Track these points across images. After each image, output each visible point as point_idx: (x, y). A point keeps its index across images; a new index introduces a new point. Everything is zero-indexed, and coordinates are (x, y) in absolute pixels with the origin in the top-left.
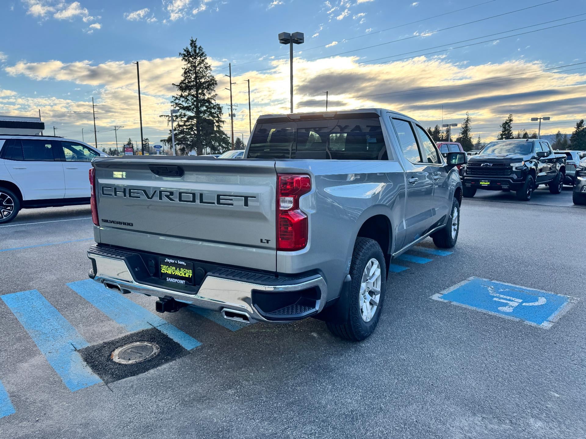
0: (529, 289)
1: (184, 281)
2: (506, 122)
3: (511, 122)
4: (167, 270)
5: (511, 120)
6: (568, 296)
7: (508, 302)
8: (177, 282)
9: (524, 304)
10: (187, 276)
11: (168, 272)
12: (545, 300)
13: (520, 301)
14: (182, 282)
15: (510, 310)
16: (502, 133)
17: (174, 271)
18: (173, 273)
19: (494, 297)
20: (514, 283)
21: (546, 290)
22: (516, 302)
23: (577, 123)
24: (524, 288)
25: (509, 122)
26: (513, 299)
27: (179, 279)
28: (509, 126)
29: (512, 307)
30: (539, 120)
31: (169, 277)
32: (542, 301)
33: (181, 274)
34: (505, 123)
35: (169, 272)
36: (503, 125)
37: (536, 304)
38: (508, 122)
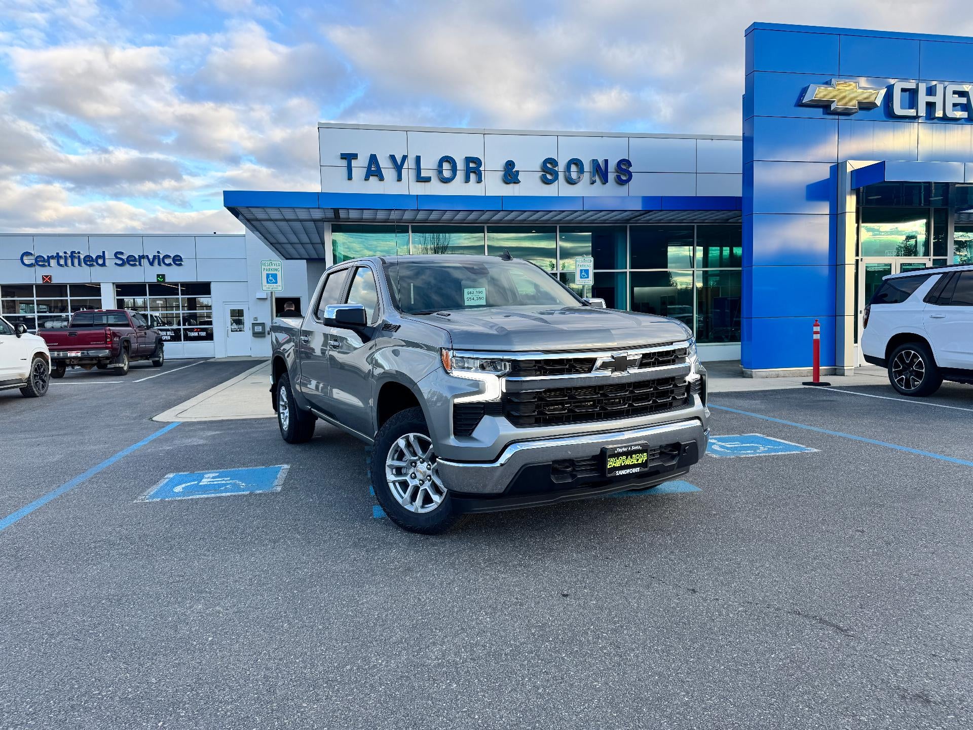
0: (198, 496)
6: (147, 501)
7: (212, 480)
9: (196, 482)
12: (174, 491)
13: (201, 484)
15: (206, 476)
19: (230, 480)
20: (219, 498)
21: (176, 500)
22: (205, 482)
24: (205, 496)
26: (209, 483)
29: (206, 478)
32: (178, 489)
37: (184, 486)
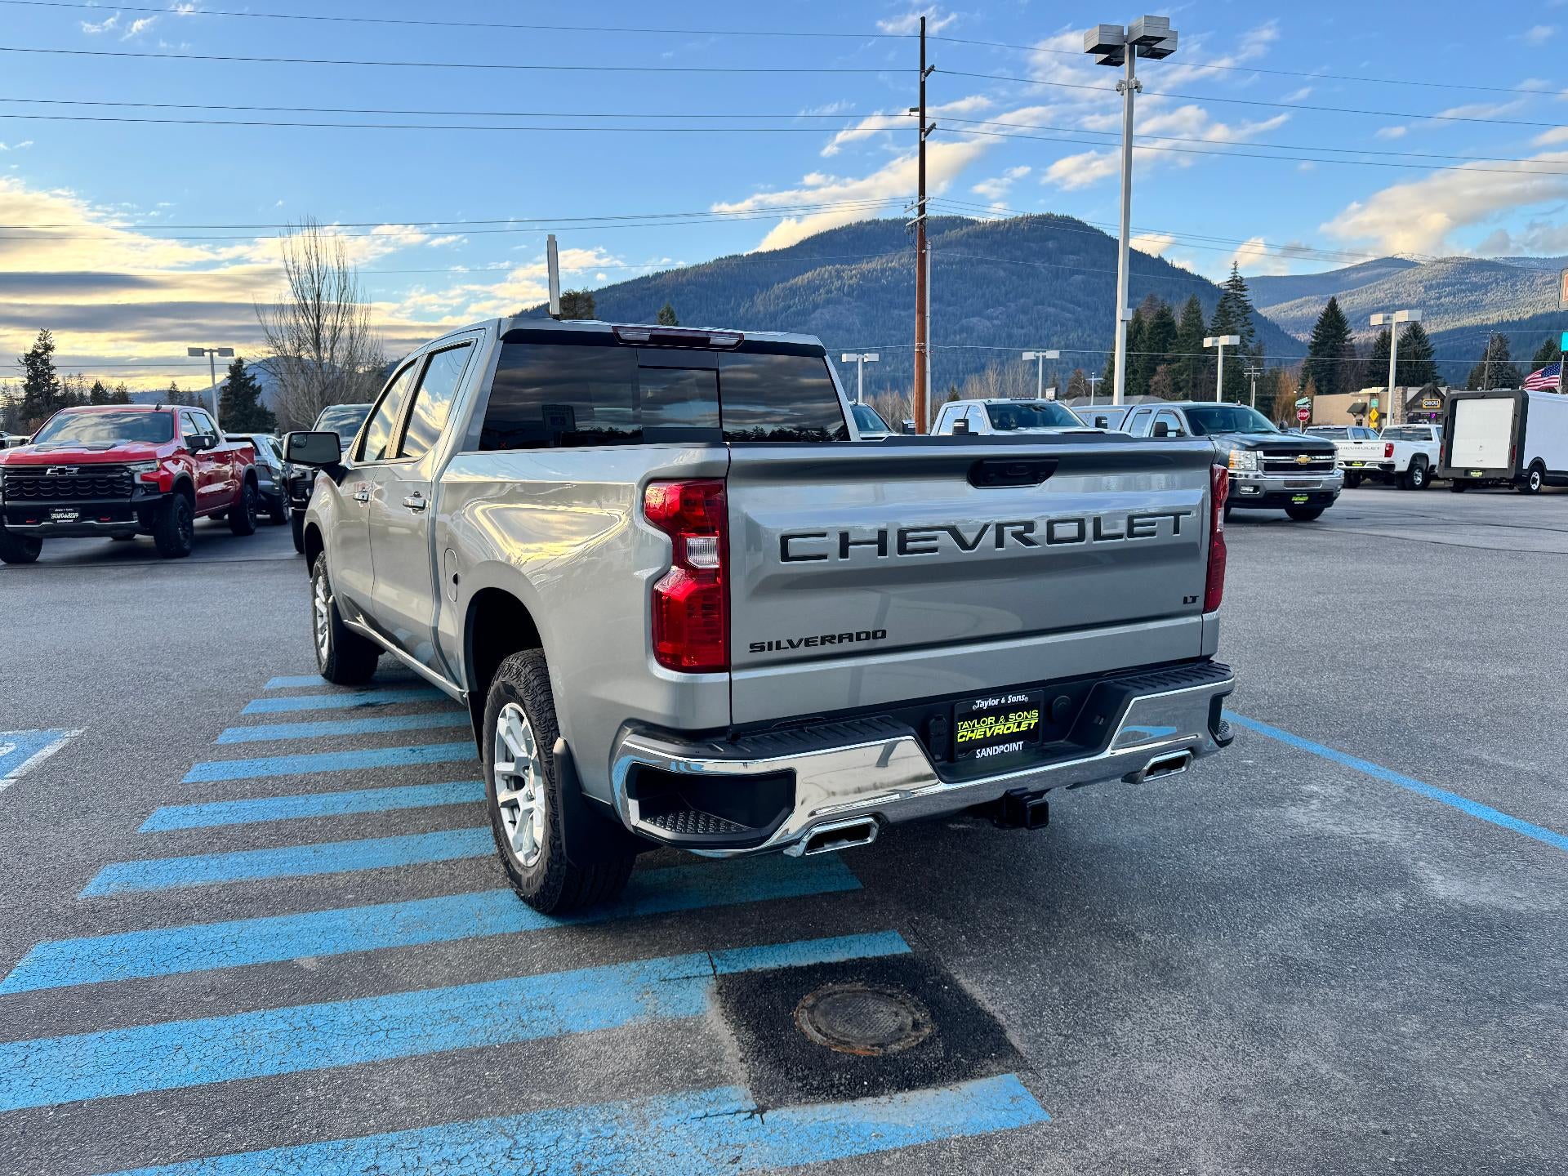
1: (1021, 743)
2: (34, 352)
3: (50, 353)
4: (972, 732)
5: (48, 348)
8: (1003, 752)
10: (1023, 728)
11: (973, 735)
14: (1016, 746)
16: (27, 382)
17: (990, 728)
18: (988, 735)
23: (230, 367)
25: (43, 353)
27: (1009, 742)
28: (45, 362)
30: (207, 354)
31: (981, 748)
33: (1009, 728)
34: (31, 355)
35: (978, 735)
36: (26, 360)
38: (40, 351)
